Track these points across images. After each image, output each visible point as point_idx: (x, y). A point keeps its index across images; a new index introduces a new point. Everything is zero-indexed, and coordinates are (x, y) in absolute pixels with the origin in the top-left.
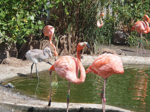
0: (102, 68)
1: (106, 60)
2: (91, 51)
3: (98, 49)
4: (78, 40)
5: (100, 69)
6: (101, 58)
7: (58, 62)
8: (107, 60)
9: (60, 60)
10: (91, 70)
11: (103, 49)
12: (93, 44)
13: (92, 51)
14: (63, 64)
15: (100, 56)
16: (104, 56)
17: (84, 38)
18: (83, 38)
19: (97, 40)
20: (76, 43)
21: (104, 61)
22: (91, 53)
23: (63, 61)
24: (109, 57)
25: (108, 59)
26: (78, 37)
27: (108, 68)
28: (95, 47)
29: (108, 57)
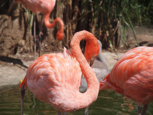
0: (133, 80)
1: (142, 61)
2: (110, 42)
3: (127, 37)
4: (78, 14)
5: (129, 82)
6: (131, 57)
7: (33, 67)
8: (145, 61)
9: (36, 61)
10: (110, 85)
11: (138, 36)
12: (115, 24)
13: (112, 40)
14: (41, 70)
15: (130, 53)
16: (139, 53)
17: (92, 10)
18: (90, 9)
19: (124, 15)
20: (75, 22)
21: (138, 65)
22: (111, 45)
23: (42, 64)
24: (148, 56)
25: (146, 59)
26: (80, 8)
27: (145, 80)
28: (119, 33)
29: (147, 54)
